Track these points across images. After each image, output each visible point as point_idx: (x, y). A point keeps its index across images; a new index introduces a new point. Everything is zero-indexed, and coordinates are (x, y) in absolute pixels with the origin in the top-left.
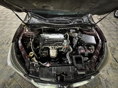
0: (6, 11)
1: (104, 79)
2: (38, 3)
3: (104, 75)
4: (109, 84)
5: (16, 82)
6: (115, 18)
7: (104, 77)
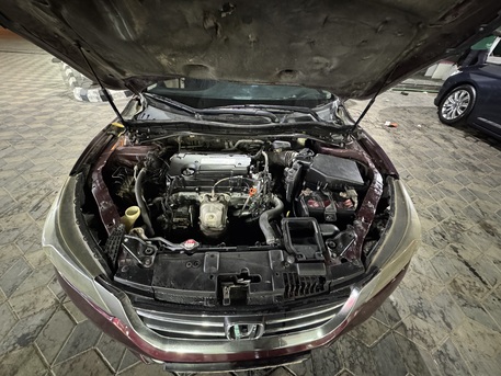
0: (53, 102)
1: (433, 351)
2: (174, 56)
3: (432, 330)
4: (457, 371)
5: (41, 364)
6: (443, 127)
7: (433, 342)
